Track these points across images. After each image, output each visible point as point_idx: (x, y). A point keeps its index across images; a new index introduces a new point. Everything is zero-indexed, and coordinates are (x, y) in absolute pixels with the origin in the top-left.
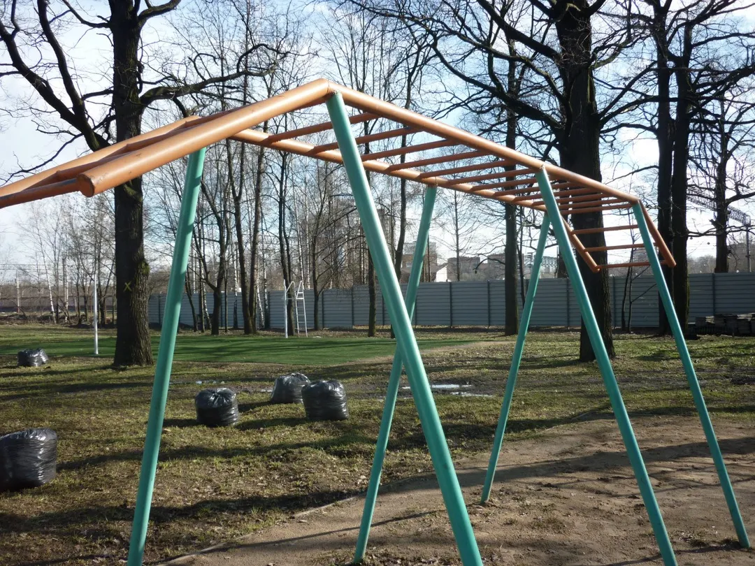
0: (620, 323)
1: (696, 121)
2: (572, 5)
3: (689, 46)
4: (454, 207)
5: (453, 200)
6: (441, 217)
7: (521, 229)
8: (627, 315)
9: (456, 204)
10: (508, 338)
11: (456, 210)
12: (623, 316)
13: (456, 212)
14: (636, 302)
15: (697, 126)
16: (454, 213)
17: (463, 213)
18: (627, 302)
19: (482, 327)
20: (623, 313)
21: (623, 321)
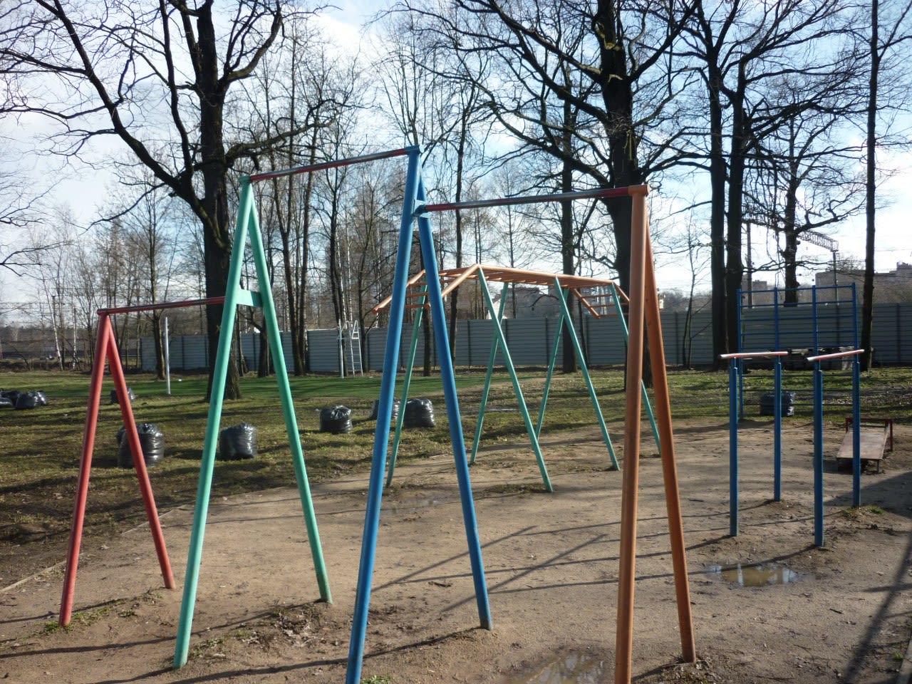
0: (681, 360)
1: (751, 157)
2: (614, 76)
3: (743, 82)
4: (508, 238)
5: (508, 230)
6: (495, 248)
7: (579, 263)
8: (687, 351)
9: (511, 234)
10: (566, 375)
11: (511, 240)
12: (684, 354)
13: (512, 243)
14: (695, 338)
15: (752, 161)
16: (509, 244)
17: (519, 243)
18: (687, 338)
19: (541, 366)
20: (684, 349)
21: (684, 358)
